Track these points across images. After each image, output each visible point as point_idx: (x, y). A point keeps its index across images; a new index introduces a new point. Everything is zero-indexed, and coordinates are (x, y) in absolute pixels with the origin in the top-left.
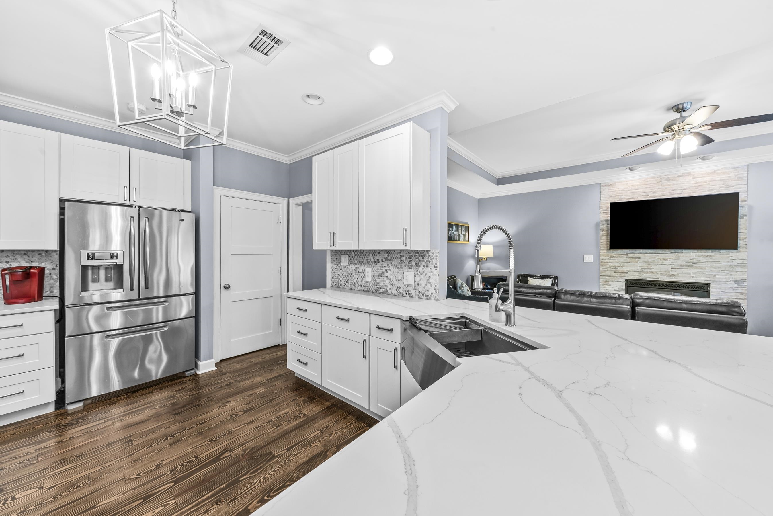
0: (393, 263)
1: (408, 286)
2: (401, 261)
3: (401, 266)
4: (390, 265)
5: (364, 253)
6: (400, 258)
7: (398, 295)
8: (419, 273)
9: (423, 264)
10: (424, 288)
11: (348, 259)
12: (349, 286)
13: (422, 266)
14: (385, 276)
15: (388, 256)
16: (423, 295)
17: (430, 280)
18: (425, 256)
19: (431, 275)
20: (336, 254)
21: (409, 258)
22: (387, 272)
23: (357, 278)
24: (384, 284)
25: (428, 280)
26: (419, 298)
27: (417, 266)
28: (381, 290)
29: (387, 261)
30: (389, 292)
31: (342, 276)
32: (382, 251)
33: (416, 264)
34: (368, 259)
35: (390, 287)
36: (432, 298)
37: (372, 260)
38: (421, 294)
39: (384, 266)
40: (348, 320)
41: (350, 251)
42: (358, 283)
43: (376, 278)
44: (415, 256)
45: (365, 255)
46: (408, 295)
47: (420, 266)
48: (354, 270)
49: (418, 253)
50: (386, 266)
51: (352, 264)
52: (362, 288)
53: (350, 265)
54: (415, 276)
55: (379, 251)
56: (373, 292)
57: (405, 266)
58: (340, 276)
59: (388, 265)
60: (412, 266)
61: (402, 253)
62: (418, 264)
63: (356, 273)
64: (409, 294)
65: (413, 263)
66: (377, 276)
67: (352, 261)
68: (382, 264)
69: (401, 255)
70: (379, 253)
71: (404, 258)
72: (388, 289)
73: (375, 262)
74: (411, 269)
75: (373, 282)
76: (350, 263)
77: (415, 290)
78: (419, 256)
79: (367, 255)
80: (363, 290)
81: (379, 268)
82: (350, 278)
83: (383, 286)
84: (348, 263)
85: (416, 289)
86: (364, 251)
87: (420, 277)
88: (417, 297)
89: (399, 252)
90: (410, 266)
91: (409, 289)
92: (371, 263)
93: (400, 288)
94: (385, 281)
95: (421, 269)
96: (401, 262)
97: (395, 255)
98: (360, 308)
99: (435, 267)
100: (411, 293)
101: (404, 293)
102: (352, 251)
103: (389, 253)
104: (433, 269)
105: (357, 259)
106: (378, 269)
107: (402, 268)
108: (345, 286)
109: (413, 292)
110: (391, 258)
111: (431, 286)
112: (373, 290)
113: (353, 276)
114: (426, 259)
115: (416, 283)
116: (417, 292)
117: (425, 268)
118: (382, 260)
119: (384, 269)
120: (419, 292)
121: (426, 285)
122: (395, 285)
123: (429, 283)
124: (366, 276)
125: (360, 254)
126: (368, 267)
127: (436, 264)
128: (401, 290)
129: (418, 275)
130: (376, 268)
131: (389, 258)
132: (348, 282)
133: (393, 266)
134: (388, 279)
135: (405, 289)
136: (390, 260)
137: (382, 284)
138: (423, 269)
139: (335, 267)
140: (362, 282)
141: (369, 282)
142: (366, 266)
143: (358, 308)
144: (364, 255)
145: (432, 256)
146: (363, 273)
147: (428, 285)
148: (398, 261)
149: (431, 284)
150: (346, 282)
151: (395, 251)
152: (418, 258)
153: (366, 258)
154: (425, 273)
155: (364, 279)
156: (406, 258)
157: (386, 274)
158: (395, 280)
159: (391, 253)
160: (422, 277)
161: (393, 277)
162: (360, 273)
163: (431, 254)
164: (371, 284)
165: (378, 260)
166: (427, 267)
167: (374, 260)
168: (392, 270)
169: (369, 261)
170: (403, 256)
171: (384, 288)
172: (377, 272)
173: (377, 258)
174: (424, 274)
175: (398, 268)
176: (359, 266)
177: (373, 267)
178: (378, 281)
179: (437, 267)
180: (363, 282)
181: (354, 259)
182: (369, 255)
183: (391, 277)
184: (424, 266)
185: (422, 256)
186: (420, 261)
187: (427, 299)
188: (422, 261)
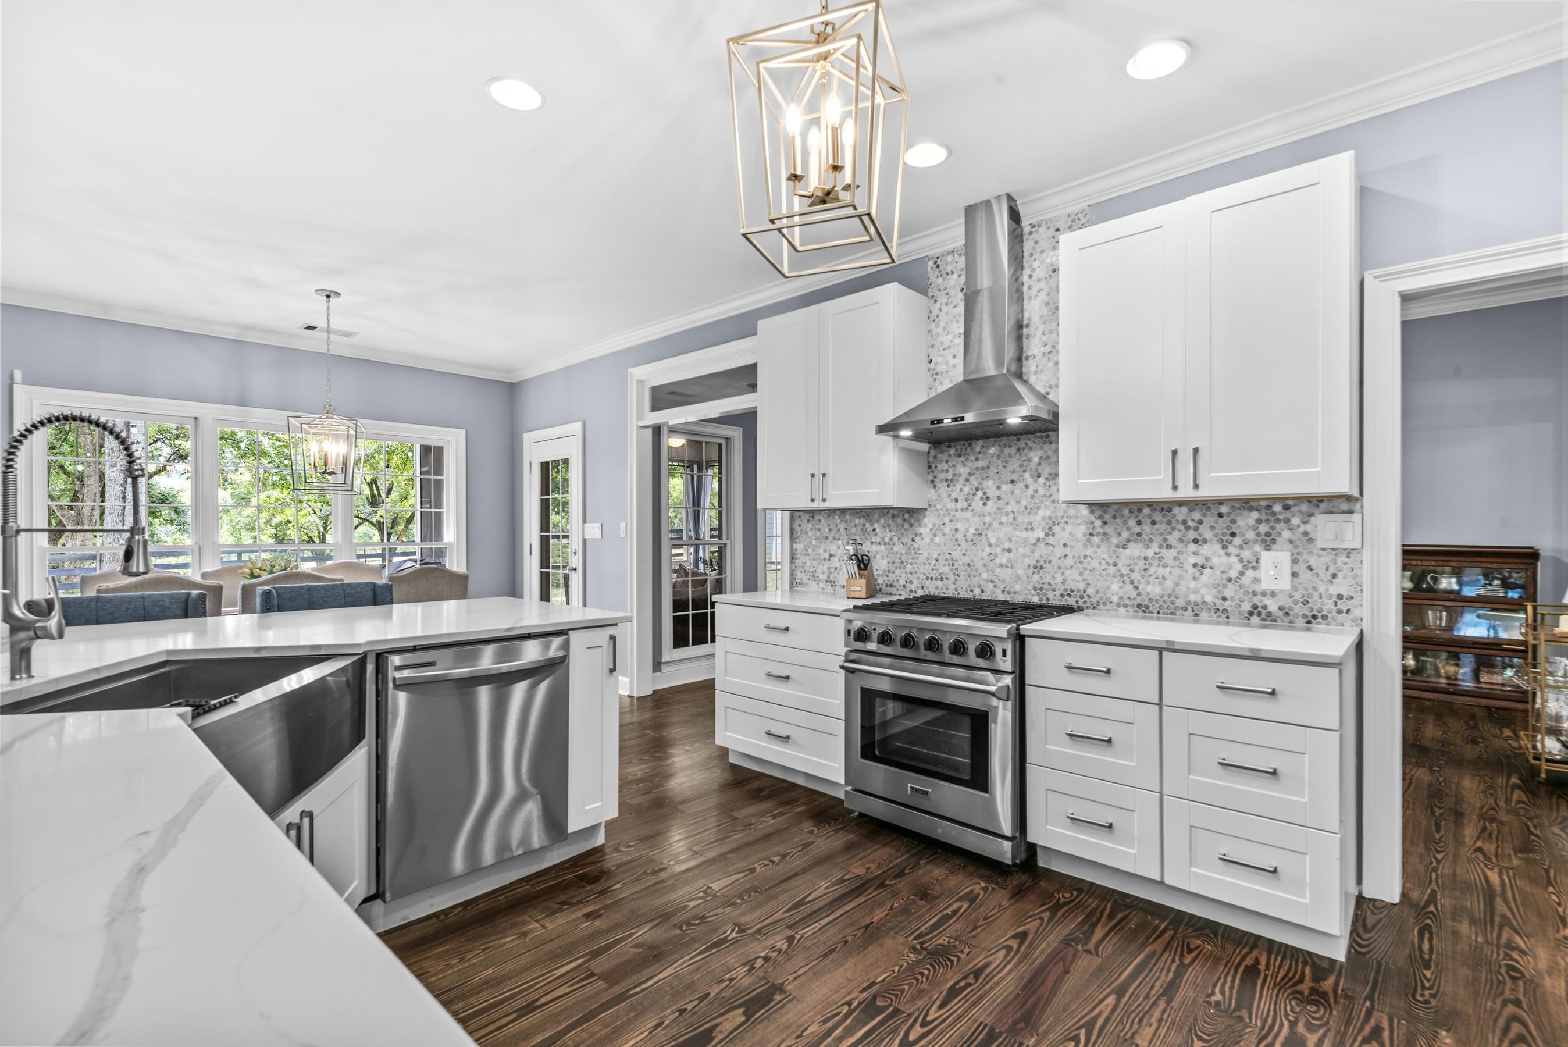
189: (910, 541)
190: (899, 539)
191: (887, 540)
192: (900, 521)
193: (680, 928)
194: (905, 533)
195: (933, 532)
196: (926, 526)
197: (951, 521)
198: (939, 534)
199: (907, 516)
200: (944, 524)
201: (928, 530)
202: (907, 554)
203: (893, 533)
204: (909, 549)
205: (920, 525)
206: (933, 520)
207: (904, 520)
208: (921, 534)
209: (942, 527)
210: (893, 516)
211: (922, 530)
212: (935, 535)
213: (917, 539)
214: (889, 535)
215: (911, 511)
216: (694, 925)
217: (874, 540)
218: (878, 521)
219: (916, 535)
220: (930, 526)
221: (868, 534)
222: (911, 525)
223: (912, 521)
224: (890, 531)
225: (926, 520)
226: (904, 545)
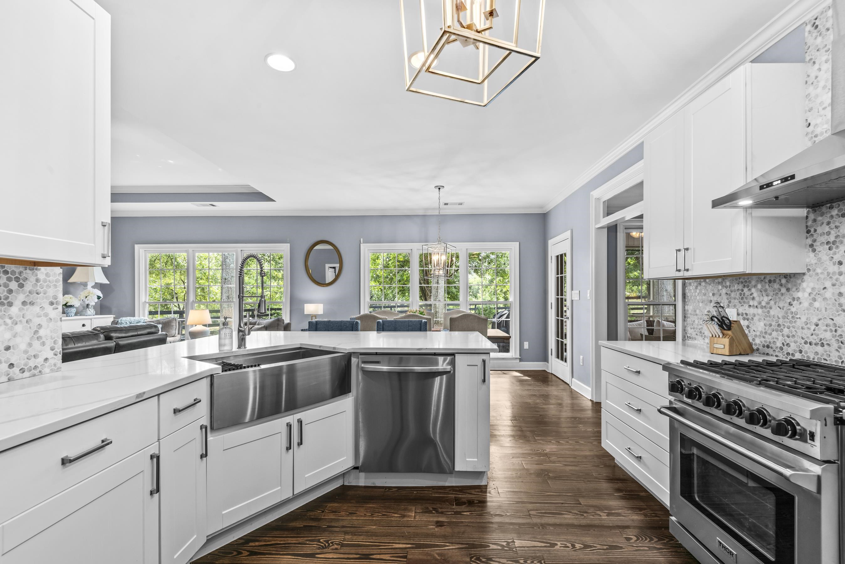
8: (9, 321)
9: (21, 297)
10: (26, 352)
13: (17, 303)
16: (22, 371)
17: (42, 332)
19: (43, 321)
25: (36, 332)
36: (47, 370)
38: (16, 370)
40: (105, 444)
47: (10, 304)
78: (9, 279)
87: (11, 329)
95: (14, 310)
98: (144, 393)
99: (52, 304)
111: (43, 344)
114: (28, 287)
117: (25, 308)
120: (11, 365)
121: (30, 345)
123: (39, 338)
127: (55, 297)
138: (20, 310)
145: (45, 281)
147: (36, 344)
149: (44, 339)
154: (27, 318)
160: (18, 328)
166: (32, 304)
174: (25, 320)
184: (24, 303)
185: (17, 280)
186: (10, 291)
187: (34, 375)
188: (18, 293)
189: (787, 305)
190: (775, 303)
191: (763, 304)
192: (776, 286)
193: (471, 558)
194: (782, 298)
195: (812, 296)
196: (804, 290)
197: (834, 285)
198: (819, 299)
199: (784, 281)
200: (825, 288)
201: (806, 295)
202: (784, 317)
203: (770, 298)
204: (787, 313)
205: (797, 290)
206: (812, 285)
207: (781, 285)
208: (799, 298)
209: (823, 291)
210: (770, 281)
211: (800, 294)
212: (814, 300)
213: (795, 303)
214: (766, 299)
215: (787, 276)
216: (480, 560)
217: (751, 303)
218: (755, 286)
219: (794, 299)
220: (809, 290)
221: (746, 298)
222: (788, 290)
223: (789, 286)
224: (767, 296)
225: (804, 285)
226: (781, 309)
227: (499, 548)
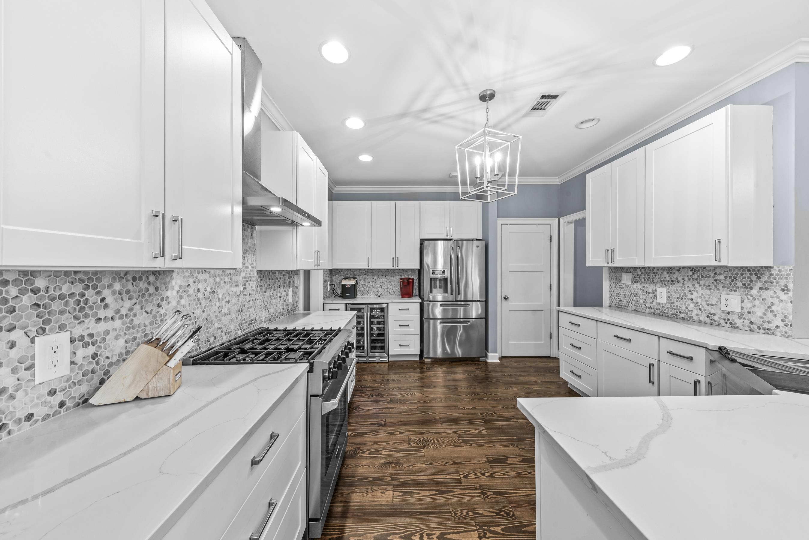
0: (702, 283)
1: (728, 313)
2: (716, 280)
3: (716, 286)
4: (697, 286)
5: (655, 271)
6: (714, 277)
7: (711, 324)
8: (751, 298)
9: (759, 285)
10: (761, 318)
11: (632, 277)
12: (634, 308)
13: (756, 288)
14: (689, 299)
15: (693, 274)
16: (759, 328)
17: (773, 308)
18: (762, 274)
19: (775, 301)
20: (615, 271)
21: (730, 277)
22: (692, 294)
23: (645, 298)
24: (687, 308)
25: (769, 307)
26: (751, 330)
27: (746, 288)
28: (682, 316)
29: (691, 281)
30: (696, 318)
31: (623, 295)
32: (683, 268)
33: (744, 284)
34: (661, 277)
35: (696, 312)
36: (778, 334)
37: (668, 279)
38: (754, 326)
39: (686, 286)
40: (629, 340)
41: (635, 268)
42: (645, 305)
43: (674, 300)
44: (742, 274)
45: (657, 273)
46: (728, 325)
47: (752, 288)
48: (641, 289)
49: (749, 270)
50: (690, 286)
51: (637, 282)
52: (653, 311)
53: (635, 284)
54: (742, 301)
55: (677, 269)
56: (668, 316)
57: (723, 287)
58: (620, 295)
59: (693, 285)
60: (738, 287)
61: (717, 271)
62: (749, 285)
63: (643, 293)
64: (731, 323)
65: (739, 284)
66: (675, 298)
67: (638, 279)
68: (683, 284)
69: (716, 273)
70: (678, 270)
71: (722, 277)
72: (693, 314)
73: (672, 281)
74: (735, 291)
75: (669, 305)
76: (635, 282)
77: (742, 320)
78: (751, 274)
79: (659, 272)
80: (654, 314)
81: (679, 289)
82: (634, 298)
83: (685, 310)
84: (632, 282)
85: (744, 318)
86: (654, 268)
87: (752, 302)
88: (748, 329)
89: (712, 269)
90: (732, 288)
91: (729, 317)
92: (665, 282)
93: (714, 314)
94: (689, 305)
95: (754, 292)
96: (715, 283)
97: (706, 273)
98: (645, 329)
99: (783, 290)
100: (735, 324)
101: (722, 322)
102: (637, 268)
103: (695, 271)
104: (781, 294)
105: (644, 278)
106: (677, 290)
107: (718, 290)
108: (627, 307)
109: (739, 322)
110: (698, 276)
111: (775, 316)
112: (670, 314)
113: (639, 297)
114: (764, 279)
115: (745, 311)
116: (747, 322)
117: (762, 291)
118: (683, 279)
119: (686, 290)
120: (752, 323)
121: (765, 314)
122: (705, 310)
123: (772, 311)
124: (658, 297)
125: (649, 271)
126: (661, 287)
127: (786, 286)
128: (716, 318)
129: (748, 299)
130: (673, 288)
131: (695, 276)
132: (632, 303)
133: (702, 287)
134: (693, 302)
135: (724, 317)
136: (697, 279)
137: (684, 308)
138: (758, 292)
139: (613, 285)
140: (652, 303)
141: (662, 304)
142: (658, 285)
143: (642, 329)
144: (654, 273)
145: (777, 275)
146: (654, 293)
147: (770, 315)
148: (711, 280)
149: (776, 313)
150: (629, 302)
151: (704, 268)
152: (749, 278)
153: (657, 277)
154: (764, 297)
155: (655, 300)
156: (726, 277)
157: (690, 296)
158: (704, 304)
159: (699, 271)
160: (757, 302)
161: (702, 301)
162: (649, 293)
163: (774, 272)
164: (666, 307)
165: (677, 278)
166: (767, 289)
167: (671, 278)
168: (700, 291)
169: (662, 279)
170: (720, 274)
171: (687, 313)
172: (675, 293)
173: (675, 276)
174: (761, 298)
175: (710, 289)
176: (648, 285)
177: (669, 287)
178: (676, 304)
179: (788, 290)
180: (654, 303)
181: (639, 277)
182: (662, 273)
183: (699, 300)
184: (761, 288)
185: (756, 274)
186: (752, 281)
187: (768, 334)
188: (756, 282)
189: (155, 308)
190: (142, 308)
191: (124, 312)
192: (142, 285)
194: (149, 299)
195: (180, 294)
196: (173, 288)
197: (194, 282)
198: (185, 295)
199: (152, 278)
200: (189, 285)
201: (175, 293)
202: (152, 324)
203: (134, 301)
204: (155, 317)
205: (167, 289)
206: (179, 282)
207: (149, 283)
208: (168, 297)
209: (187, 288)
210: (134, 279)
211: (169, 293)
212: (181, 297)
213: (164, 303)
214: (128, 304)
215: (156, 274)
217: (101, 314)
218: (110, 286)
219: (162, 299)
220: (177, 288)
221: (91, 308)
222: (157, 289)
223: (158, 284)
224: (130, 299)
225: (173, 282)
226: (148, 313)
227: (492, 529)
